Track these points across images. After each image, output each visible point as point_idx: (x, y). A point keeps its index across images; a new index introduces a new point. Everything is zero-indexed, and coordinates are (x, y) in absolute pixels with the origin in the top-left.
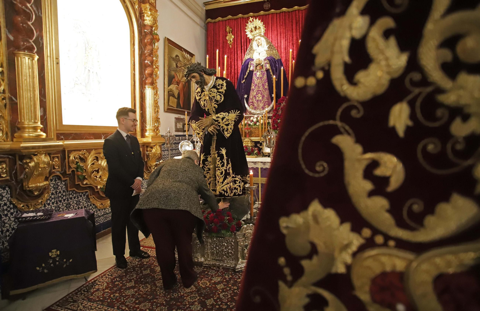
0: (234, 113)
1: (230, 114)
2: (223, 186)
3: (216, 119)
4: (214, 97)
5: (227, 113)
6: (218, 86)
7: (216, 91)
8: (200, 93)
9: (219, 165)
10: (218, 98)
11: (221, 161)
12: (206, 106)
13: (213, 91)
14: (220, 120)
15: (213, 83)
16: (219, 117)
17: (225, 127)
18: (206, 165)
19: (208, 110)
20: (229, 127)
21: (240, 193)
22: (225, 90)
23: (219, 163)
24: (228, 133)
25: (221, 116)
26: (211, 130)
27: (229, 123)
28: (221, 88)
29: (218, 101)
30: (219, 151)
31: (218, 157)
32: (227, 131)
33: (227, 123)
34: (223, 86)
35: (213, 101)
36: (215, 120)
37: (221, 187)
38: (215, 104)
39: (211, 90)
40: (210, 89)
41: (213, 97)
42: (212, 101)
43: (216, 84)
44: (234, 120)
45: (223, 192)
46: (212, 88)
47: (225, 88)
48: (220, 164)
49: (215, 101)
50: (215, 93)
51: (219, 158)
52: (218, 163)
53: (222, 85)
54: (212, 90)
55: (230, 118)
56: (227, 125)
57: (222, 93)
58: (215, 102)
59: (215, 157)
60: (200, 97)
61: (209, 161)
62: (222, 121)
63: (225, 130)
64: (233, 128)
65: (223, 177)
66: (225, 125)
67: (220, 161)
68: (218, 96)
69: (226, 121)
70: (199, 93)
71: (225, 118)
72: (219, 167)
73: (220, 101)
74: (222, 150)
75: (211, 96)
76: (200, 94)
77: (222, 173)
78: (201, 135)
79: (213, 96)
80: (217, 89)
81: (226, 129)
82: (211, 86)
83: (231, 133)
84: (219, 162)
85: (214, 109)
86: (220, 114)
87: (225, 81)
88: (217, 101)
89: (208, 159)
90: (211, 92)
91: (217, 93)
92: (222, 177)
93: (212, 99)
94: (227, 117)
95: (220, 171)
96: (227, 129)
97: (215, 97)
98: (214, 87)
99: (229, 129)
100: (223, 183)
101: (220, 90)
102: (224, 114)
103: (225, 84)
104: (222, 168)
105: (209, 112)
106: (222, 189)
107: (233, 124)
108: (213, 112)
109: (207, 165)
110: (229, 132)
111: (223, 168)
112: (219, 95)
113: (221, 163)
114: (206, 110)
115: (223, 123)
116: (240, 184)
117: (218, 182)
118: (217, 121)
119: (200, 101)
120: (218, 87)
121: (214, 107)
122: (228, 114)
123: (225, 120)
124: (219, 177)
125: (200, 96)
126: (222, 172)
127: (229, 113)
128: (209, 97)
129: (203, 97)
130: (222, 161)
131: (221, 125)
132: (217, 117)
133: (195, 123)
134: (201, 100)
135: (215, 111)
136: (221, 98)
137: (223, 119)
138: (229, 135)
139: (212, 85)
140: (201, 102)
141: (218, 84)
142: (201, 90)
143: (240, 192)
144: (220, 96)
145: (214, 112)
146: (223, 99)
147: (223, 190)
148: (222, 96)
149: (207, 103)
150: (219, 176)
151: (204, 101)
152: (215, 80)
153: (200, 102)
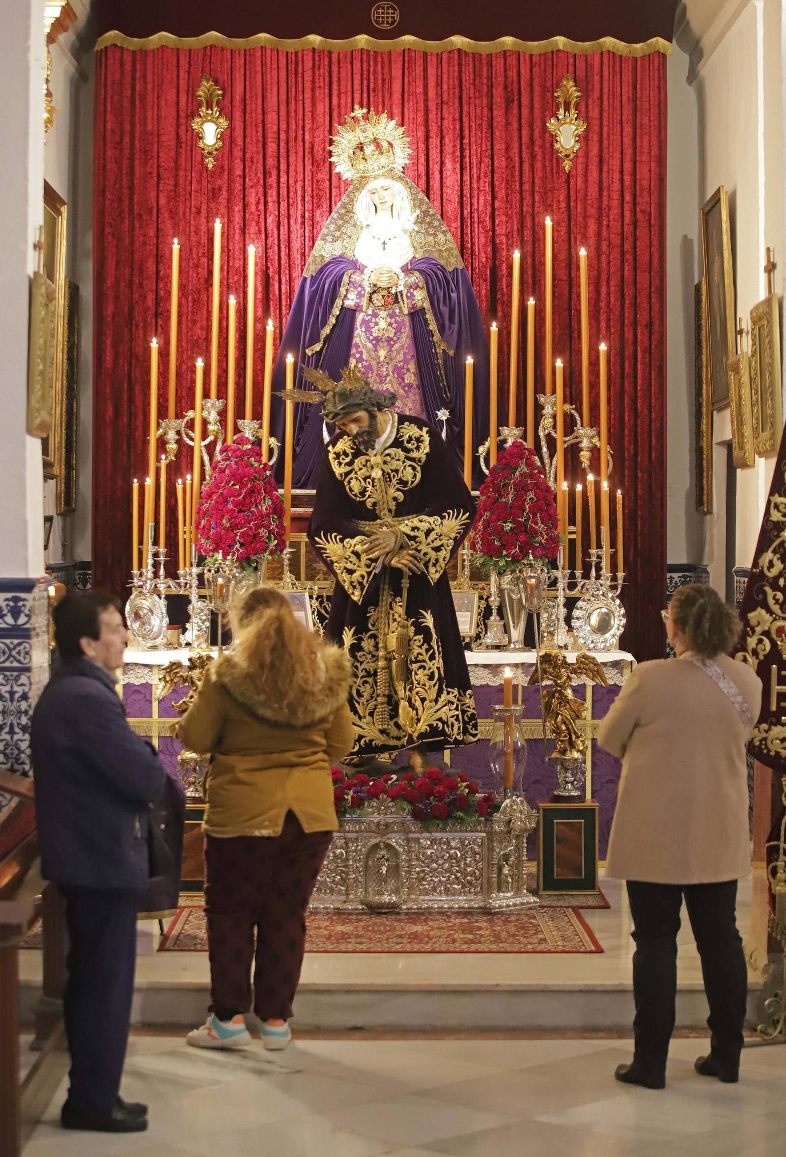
0: (456, 518)
1: (445, 522)
2: (438, 710)
3: (412, 534)
4: (397, 471)
5: (437, 517)
6: (409, 442)
7: (402, 455)
8: (350, 457)
9: (421, 654)
10: (408, 474)
11: (426, 646)
12: (368, 494)
13: (393, 455)
14: (421, 535)
15: (391, 432)
16: (418, 529)
17: (433, 554)
18: (358, 661)
19: (374, 504)
20: (443, 553)
21: (458, 737)
22: (427, 454)
23: (423, 651)
24: (436, 571)
25: (424, 526)
26: (405, 562)
27: (442, 545)
28: (418, 448)
29: (407, 482)
30: (418, 619)
31: (416, 634)
32: (434, 565)
33: (437, 543)
34: (422, 442)
35: (394, 481)
36: (408, 536)
37: (432, 711)
38: (398, 490)
39: (387, 452)
40: (385, 449)
41: (392, 471)
42: (390, 481)
43: (402, 436)
44: (453, 535)
45: (440, 725)
46: (391, 446)
47: (426, 448)
48: (424, 653)
49: (398, 483)
50: (398, 460)
51: (420, 637)
52: (417, 650)
53: (419, 440)
54: (392, 451)
55: (445, 530)
56: (437, 549)
57: (420, 461)
58: (398, 486)
59: (407, 635)
60: (348, 469)
61: (366, 649)
62: (426, 538)
63: (430, 564)
64: (448, 556)
65: (437, 687)
66: (433, 549)
67: (423, 645)
68: (409, 470)
69: (436, 539)
70: (346, 455)
71: (433, 530)
72: (424, 661)
73: (412, 482)
74: (425, 617)
75: (387, 469)
76: (347, 460)
77: (431, 677)
78: (363, 577)
79: (393, 468)
80: (407, 451)
81: (433, 561)
82: (386, 441)
83: (442, 571)
84: (420, 647)
85: (393, 505)
86: (421, 521)
87: (425, 429)
88: (401, 482)
89: (363, 644)
90: (388, 458)
91: (404, 462)
92: (434, 685)
93: (390, 477)
94: (438, 530)
95: (427, 672)
96: (437, 560)
97: (400, 473)
98: (397, 443)
99: (441, 560)
100: (436, 701)
101: (415, 455)
102: (431, 520)
103: (427, 439)
104: (431, 664)
105: (375, 510)
106: (437, 716)
107: (450, 547)
108: (387, 512)
109: (361, 660)
110: (439, 569)
111: (433, 662)
112: (410, 466)
113: (427, 651)
114: (369, 504)
115: (428, 544)
116: (457, 713)
117: (423, 700)
118: (414, 538)
119: (347, 480)
120: (409, 446)
121: (395, 499)
122: (440, 520)
123: (433, 536)
124: (426, 688)
125: (350, 464)
126: (433, 673)
127: (443, 518)
128: (382, 470)
129: (360, 469)
130: (429, 644)
131: (424, 548)
132: (413, 529)
133: (342, 541)
134: (353, 475)
135: (393, 508)
136: (415, 476)
137: (428, 532)
138: (438, 576)
139: (389, 437)
140: (353, 482)
141: (406, 438)
142: (352, 448)
143: (458, 734)
144: (414, 469)
145: (390, 511)
146: (419, 476)
147: (440, 720)
148: (419, 469)
149: (373, 486)
150: (425, 685)
151: (365, 479)
152: (396, 424)
153: (349, 482)
